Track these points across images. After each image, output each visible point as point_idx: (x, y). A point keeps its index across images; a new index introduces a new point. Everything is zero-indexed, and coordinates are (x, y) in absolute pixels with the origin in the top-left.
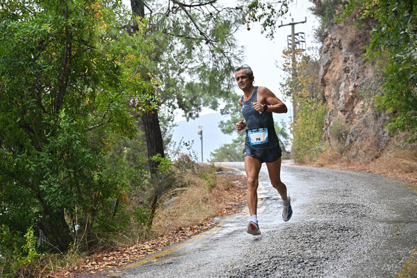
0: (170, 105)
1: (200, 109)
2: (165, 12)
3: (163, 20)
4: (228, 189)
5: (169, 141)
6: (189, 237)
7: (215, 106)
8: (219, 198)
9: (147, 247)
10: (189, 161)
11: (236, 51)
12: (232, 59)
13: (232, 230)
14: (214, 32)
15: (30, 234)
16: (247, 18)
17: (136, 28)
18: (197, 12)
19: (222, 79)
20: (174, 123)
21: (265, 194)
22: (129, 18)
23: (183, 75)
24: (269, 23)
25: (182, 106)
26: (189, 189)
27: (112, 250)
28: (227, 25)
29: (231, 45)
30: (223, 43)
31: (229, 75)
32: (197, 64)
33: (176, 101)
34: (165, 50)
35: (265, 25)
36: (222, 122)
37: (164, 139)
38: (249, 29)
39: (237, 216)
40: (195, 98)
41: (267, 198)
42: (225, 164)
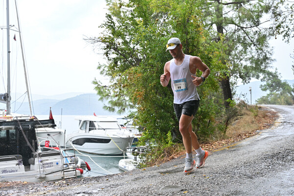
0: (235, 76)
1: (250, 79)
2: (233, 31)
3: (232, 35)
4: (264, 117)
5: (234, 94)
6: (244, 139)
7: (258, 77)
8: (259, 121)
9: (223, 142)
10: (244, 103)
11: (269, 50)
12: (267, 53)
13: (266, 136)
14: (258, 41)
15: (169, 134)
16: (275, 33)
17: (219, 39)
18: (249, 31)
19: (262, 63)
20: (237, 85)
21: (283, 120)
22: (216, 34)
23: (241, 62)
24: (287, 35)
25: (241, 77)
26: (244, 117)
27: (207, 143)
28: (265, 36)
29: (266, 46)
30: (262, 45)
31: (265, 61)
32: (249, 56)
33: (238, 74)
34: (233, 50)
35: (284, 36)
36: (261, 85)
37: (232, 93)
38: (276, 38)
39: (269, 130)
40: (248, 73)
41: (284, 122)
42: (263, 105)
